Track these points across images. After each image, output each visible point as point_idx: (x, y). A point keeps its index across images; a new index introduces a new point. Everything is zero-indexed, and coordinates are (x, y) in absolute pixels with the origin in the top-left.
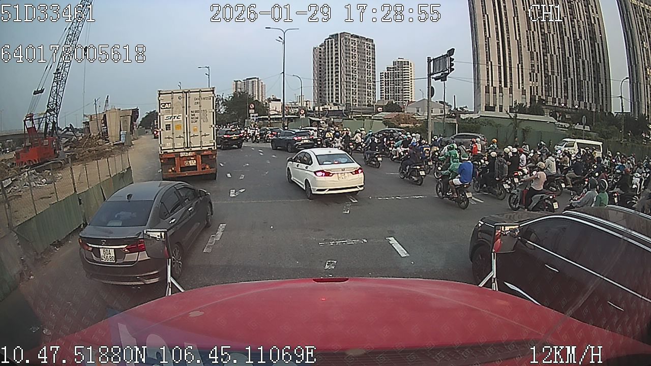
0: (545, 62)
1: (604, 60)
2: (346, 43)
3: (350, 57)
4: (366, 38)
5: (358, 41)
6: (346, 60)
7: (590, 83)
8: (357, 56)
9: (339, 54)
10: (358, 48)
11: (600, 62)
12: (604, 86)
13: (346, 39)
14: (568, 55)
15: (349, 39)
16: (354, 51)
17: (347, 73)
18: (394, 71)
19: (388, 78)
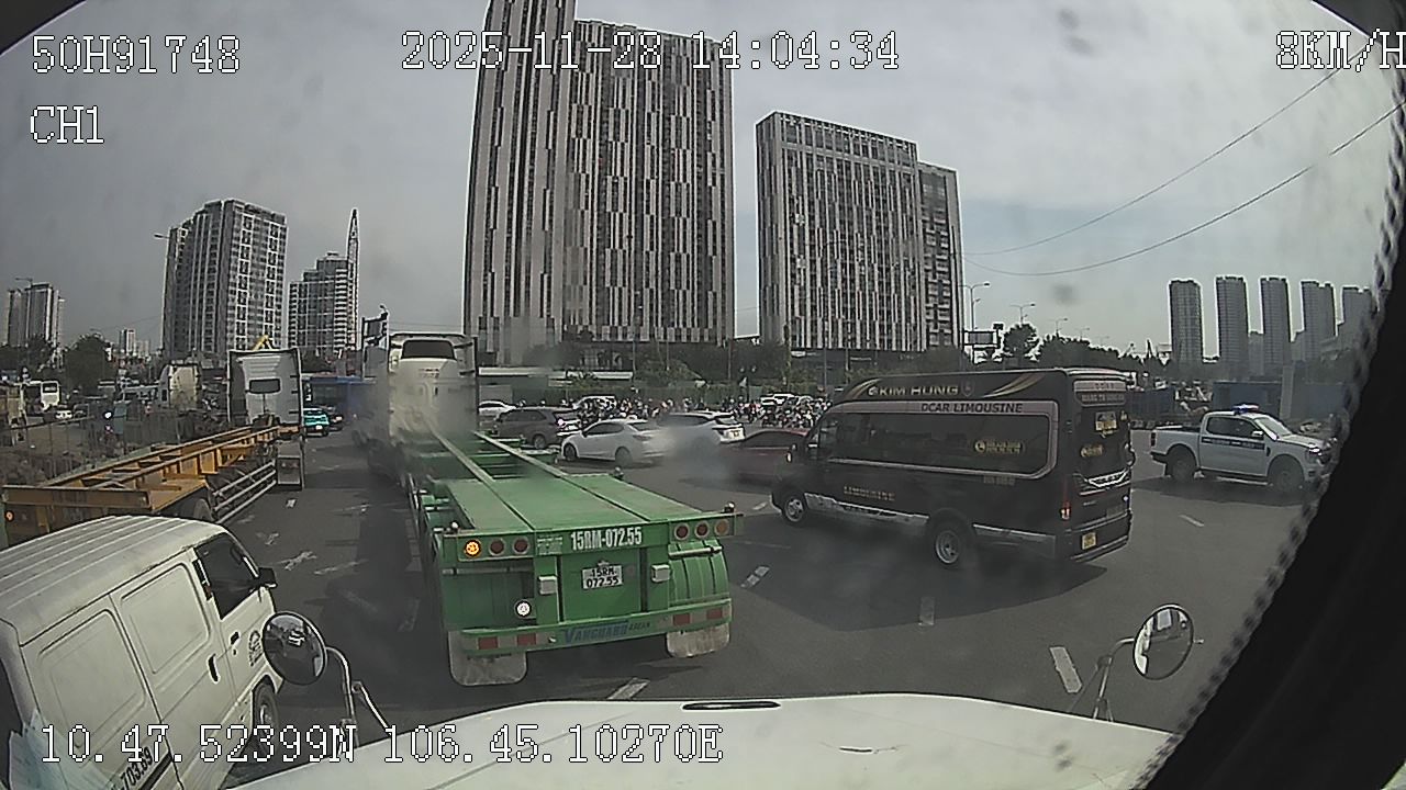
0: (600, 264)
1: (723, 249)
5: (256, 221)
7: (689, 293)
8: (251, 252)
10: (254, 236)
11: (715, 253)
12: (719, 296)
13: (234, 214)
14: (647, 247)
15: (241, 216)
18: (317, 280)
19: (305, 296)
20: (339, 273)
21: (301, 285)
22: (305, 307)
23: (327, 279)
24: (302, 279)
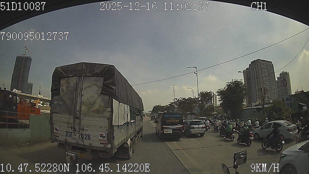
2: (260, 65)
3: (263, 73)
4: (269, 61)
5: (265, 64)
6: (262, 75)
8: (266, 72)
9: (257, 72)
10: (266, 68)
13: (260, 63)
15: (261, 63)
16: (264, 69)
17: (263, 82)
18: (280, 79)
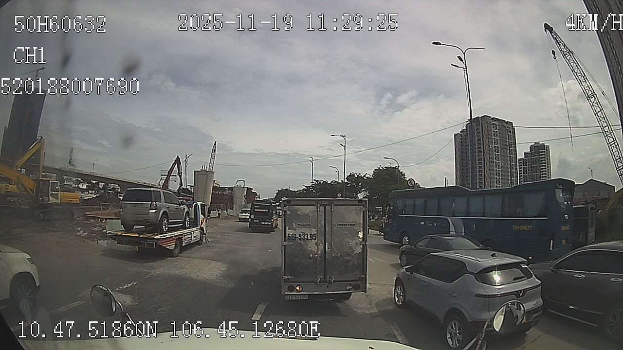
2: (488, 127)
3: (492, 143)
4: (506, 121)
5: (499, 125)
6: (489, 146)
8: (499, 141)
9: (481, 140)
13: (487, 122)
17: (490, 160)
18: (531, 157)
19: (526, 165)
20: (541, 152)
21: (523, 160)
22: (526, 170)
23: (536, 156)
24: (524, 157)
